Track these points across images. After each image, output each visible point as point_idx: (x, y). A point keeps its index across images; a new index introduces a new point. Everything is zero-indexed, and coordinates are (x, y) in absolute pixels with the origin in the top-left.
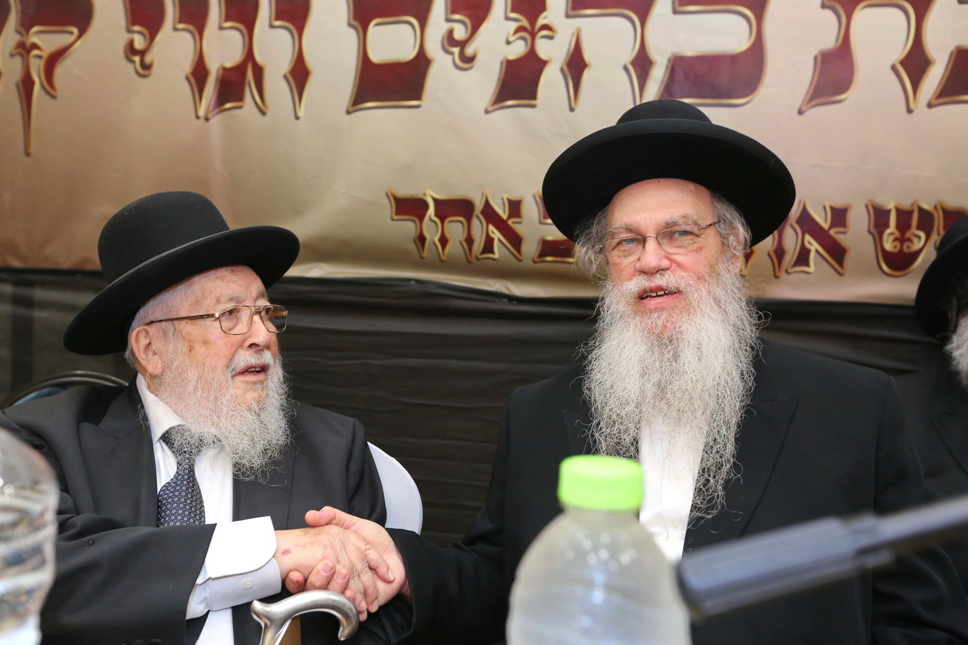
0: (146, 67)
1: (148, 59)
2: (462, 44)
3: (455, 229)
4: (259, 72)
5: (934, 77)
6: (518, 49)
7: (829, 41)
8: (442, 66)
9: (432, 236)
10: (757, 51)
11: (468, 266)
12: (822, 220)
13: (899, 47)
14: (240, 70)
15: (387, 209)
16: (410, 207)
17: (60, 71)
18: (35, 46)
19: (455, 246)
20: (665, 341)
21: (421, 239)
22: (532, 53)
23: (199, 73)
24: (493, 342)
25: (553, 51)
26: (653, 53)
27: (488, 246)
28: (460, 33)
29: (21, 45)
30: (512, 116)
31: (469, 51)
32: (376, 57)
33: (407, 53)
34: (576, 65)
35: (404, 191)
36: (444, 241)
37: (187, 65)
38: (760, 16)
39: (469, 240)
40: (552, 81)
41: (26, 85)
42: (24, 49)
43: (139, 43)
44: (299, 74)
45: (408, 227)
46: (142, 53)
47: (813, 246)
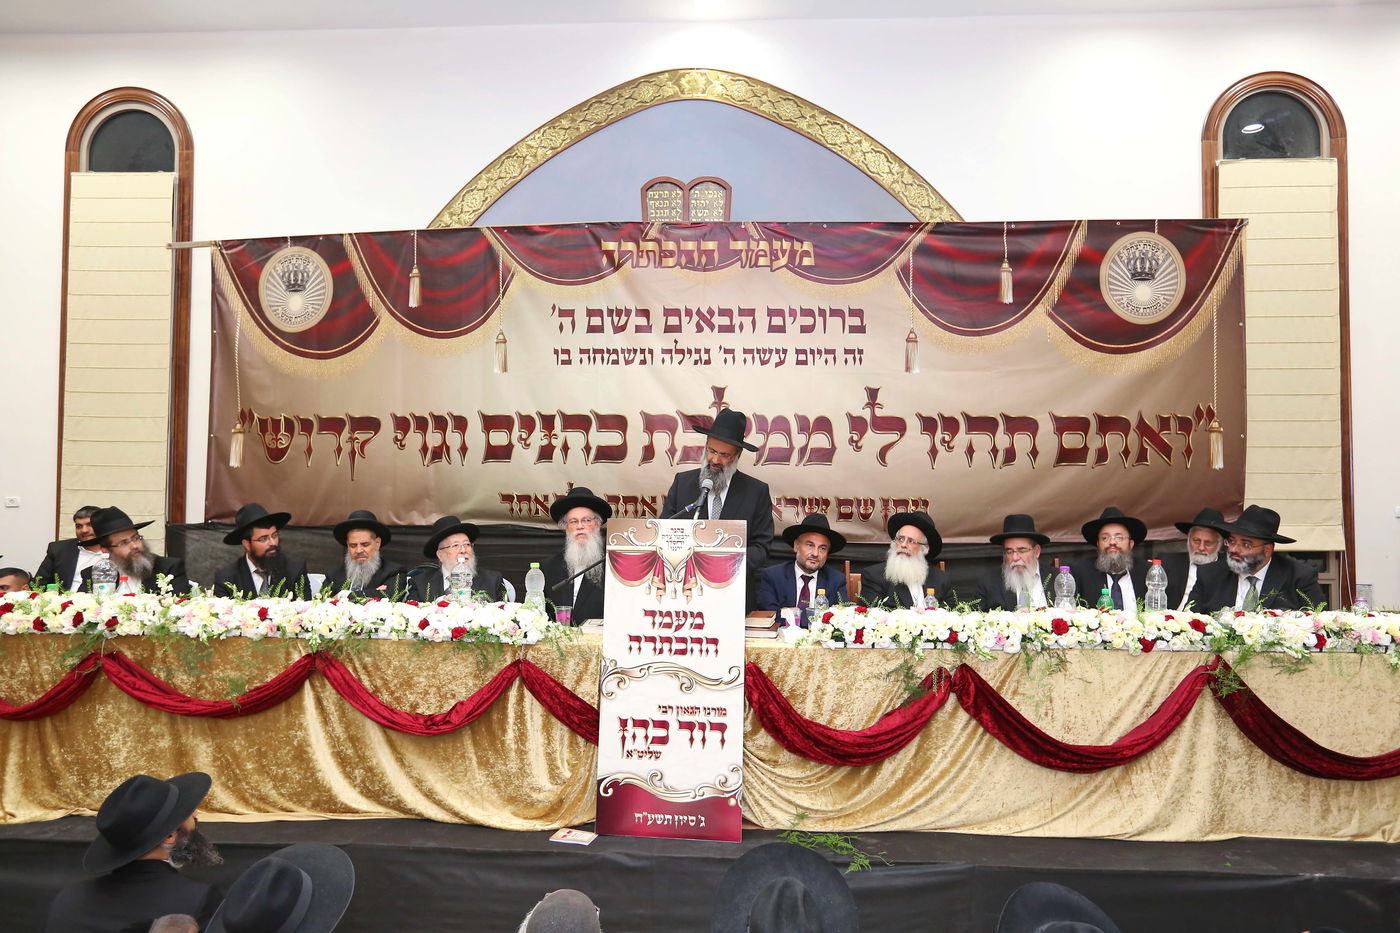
0: (403, 446)
1: (403, 443)
2: (525, 440)
3: (525, 506)
4: (448, 448)
5: (678, 455)
6: (545, 442)
7: (647, 443)
8: (518, 447)
9: (516, 508)
10: (624, 445)
11: (530, 519)
12: (649, 500)
13: (667, 446)
14: (441, 447)
15: (499, 499)
16: (507, 498)
17: (366, 447)
18: (357, 438)
19: (525, 512)
20: (582, 545)
21: (512, 510)
22: (550, 443)
23: (424, 449)
24: (534, 546)
25: (557, 443)
26: (591, 445)
27: (537, 512)
28: (524, 436)
29: (351, 438)
30: (544, 465)
31: (528, 442)
32: (493, 443)
33: (505, 442)
34: (565, 448)
35: (504, 493)
36: (520, 510)
37: (419, 445)
38: (625, 434)
39: (530, 510)
40: (557, 453)
41: (353, 453)
42: (352, 440)
43: (400, 437)
44: (464, 449)
45: (507, 506)
46: (401, 441)
47: (647, 509)
